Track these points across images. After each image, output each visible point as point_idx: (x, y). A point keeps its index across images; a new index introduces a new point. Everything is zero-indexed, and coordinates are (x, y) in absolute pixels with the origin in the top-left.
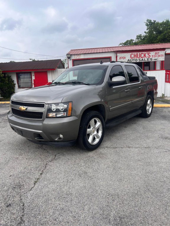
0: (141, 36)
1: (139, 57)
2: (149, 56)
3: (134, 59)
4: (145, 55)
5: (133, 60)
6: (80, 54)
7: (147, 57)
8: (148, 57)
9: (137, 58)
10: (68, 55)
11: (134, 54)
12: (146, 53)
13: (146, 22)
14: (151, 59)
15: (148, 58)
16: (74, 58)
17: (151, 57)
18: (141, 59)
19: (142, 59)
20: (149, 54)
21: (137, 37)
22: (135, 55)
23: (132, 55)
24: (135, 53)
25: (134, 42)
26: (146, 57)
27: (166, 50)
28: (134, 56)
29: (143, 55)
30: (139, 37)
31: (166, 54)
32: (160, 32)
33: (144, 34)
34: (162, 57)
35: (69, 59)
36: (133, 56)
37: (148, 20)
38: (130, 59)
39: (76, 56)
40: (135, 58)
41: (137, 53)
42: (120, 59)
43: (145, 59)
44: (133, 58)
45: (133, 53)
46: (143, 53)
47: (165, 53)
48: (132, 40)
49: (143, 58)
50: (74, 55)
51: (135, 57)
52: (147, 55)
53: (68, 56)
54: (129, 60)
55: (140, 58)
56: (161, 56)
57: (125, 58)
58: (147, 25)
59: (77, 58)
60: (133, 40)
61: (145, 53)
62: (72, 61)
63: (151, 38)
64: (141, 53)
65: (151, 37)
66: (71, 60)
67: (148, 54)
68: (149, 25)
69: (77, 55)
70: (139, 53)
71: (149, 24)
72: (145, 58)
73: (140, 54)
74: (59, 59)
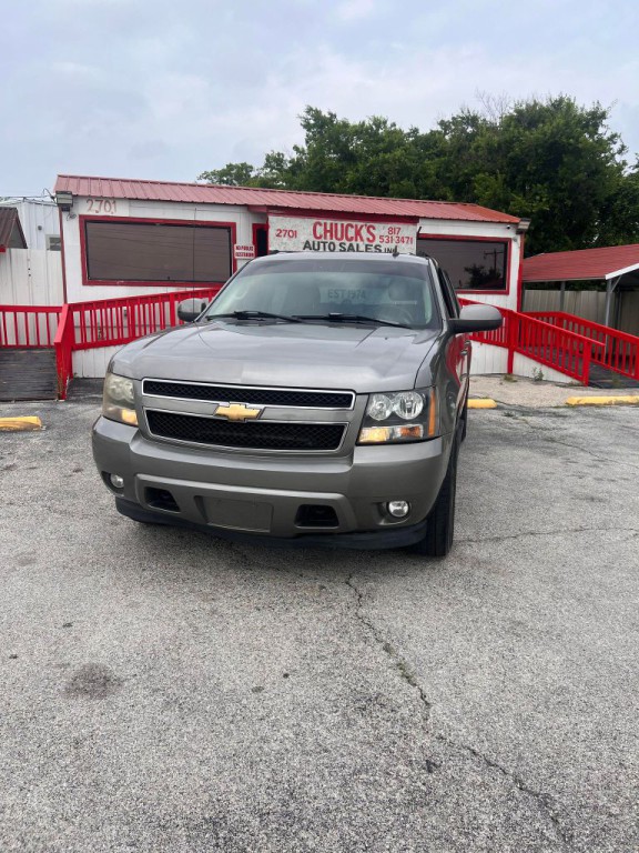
0: (282, 161)
1: (339, 236)
2: (371, 238)
3: (324, 243)
4: (358, 233)
5: (322, 245)
6: (115, 199)
7: (365, 238)
8: (368, 239)
9: (334, 240)
10: (60, 196)
11: (325, 224)
12: (362, 227)
13: (305, 114)
14: (376, 247)
15: (367, 243)
16: (85, 209)
17: (377, 242)
18: (348, 243)
19: (351, 245)
20: (371, 229)
21: (267, 160)
22: (328, 228)
23: (318, 227)
24: (329, 222)
25: (253, 174)
26: (362, 239)
27: (421, 222)
28: (326, 231)
29: (351, 232)
30: (274, 161)
31: (420, 237)
32: (349, 158)
33: (290, 155)
34: (410, 245)
35: (65, 215)
36: (320, 230)
37: (309, 110)
38: (312, 239)
39: (96, 205)
40: (329, 240)
41: (334, 222)
42: (278, 235)
43: (358, 245)
44: (320, 237)
45: (322, 221)
46: (354, 223)
47: (418, 234)
48: (245, 168)
49: (354, 242)
50: (90, 198)
51: (328, 235)
52: (364, 232)
53: (60, 202)
54: (307, 242)
55: (344, 240)
56: (406, 240)
57: (295, 234)
58: (307, 126)
59: (102, 213)
60: (251, 167)
61: (360, 224)
62: (80, 222)
63: (323, 172)
64: (345, 223)
65: (321, 168)
66: (72, 217)
67: (369, 231)
68: (314, 126)
69: (100, 199)
70: (339, 223)
71: (312, 122)
72: (359, 242)
73: (342, 225)
74: (11, 209)
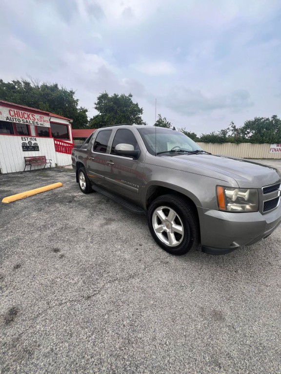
1: (21, 116)
2: (34, 119)
5: (14, 119)
12: (29, 114)
19: (27, 121)
20: (33, 116)
22: (16, 113)
29: (26, 116)
34: (48, 124)
36: (12, 113)
38: (9, 116)
41: (18, 111)
44: (13, 116)
45: (13, 110)
46: (26, 112)
47: (50, 120)
51: (16, 115)
55: (23, 119)
56: (46, 121)
64: (23, 112)
72: (30, 120)
